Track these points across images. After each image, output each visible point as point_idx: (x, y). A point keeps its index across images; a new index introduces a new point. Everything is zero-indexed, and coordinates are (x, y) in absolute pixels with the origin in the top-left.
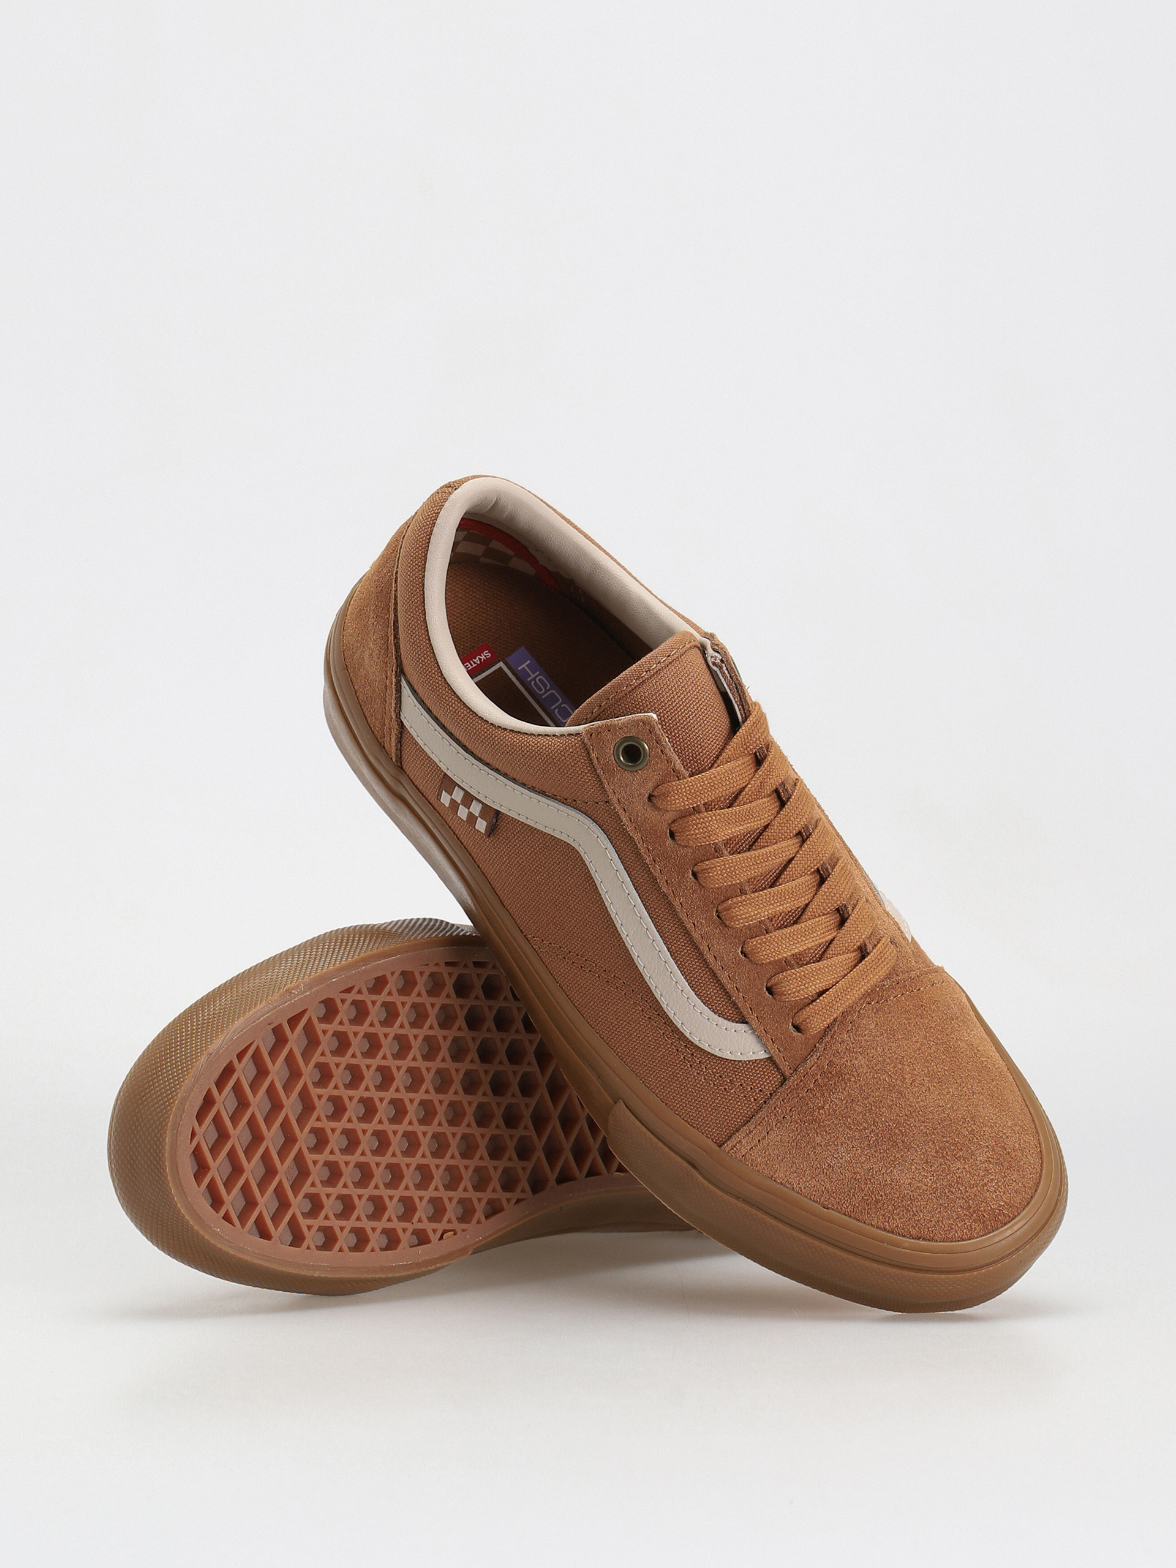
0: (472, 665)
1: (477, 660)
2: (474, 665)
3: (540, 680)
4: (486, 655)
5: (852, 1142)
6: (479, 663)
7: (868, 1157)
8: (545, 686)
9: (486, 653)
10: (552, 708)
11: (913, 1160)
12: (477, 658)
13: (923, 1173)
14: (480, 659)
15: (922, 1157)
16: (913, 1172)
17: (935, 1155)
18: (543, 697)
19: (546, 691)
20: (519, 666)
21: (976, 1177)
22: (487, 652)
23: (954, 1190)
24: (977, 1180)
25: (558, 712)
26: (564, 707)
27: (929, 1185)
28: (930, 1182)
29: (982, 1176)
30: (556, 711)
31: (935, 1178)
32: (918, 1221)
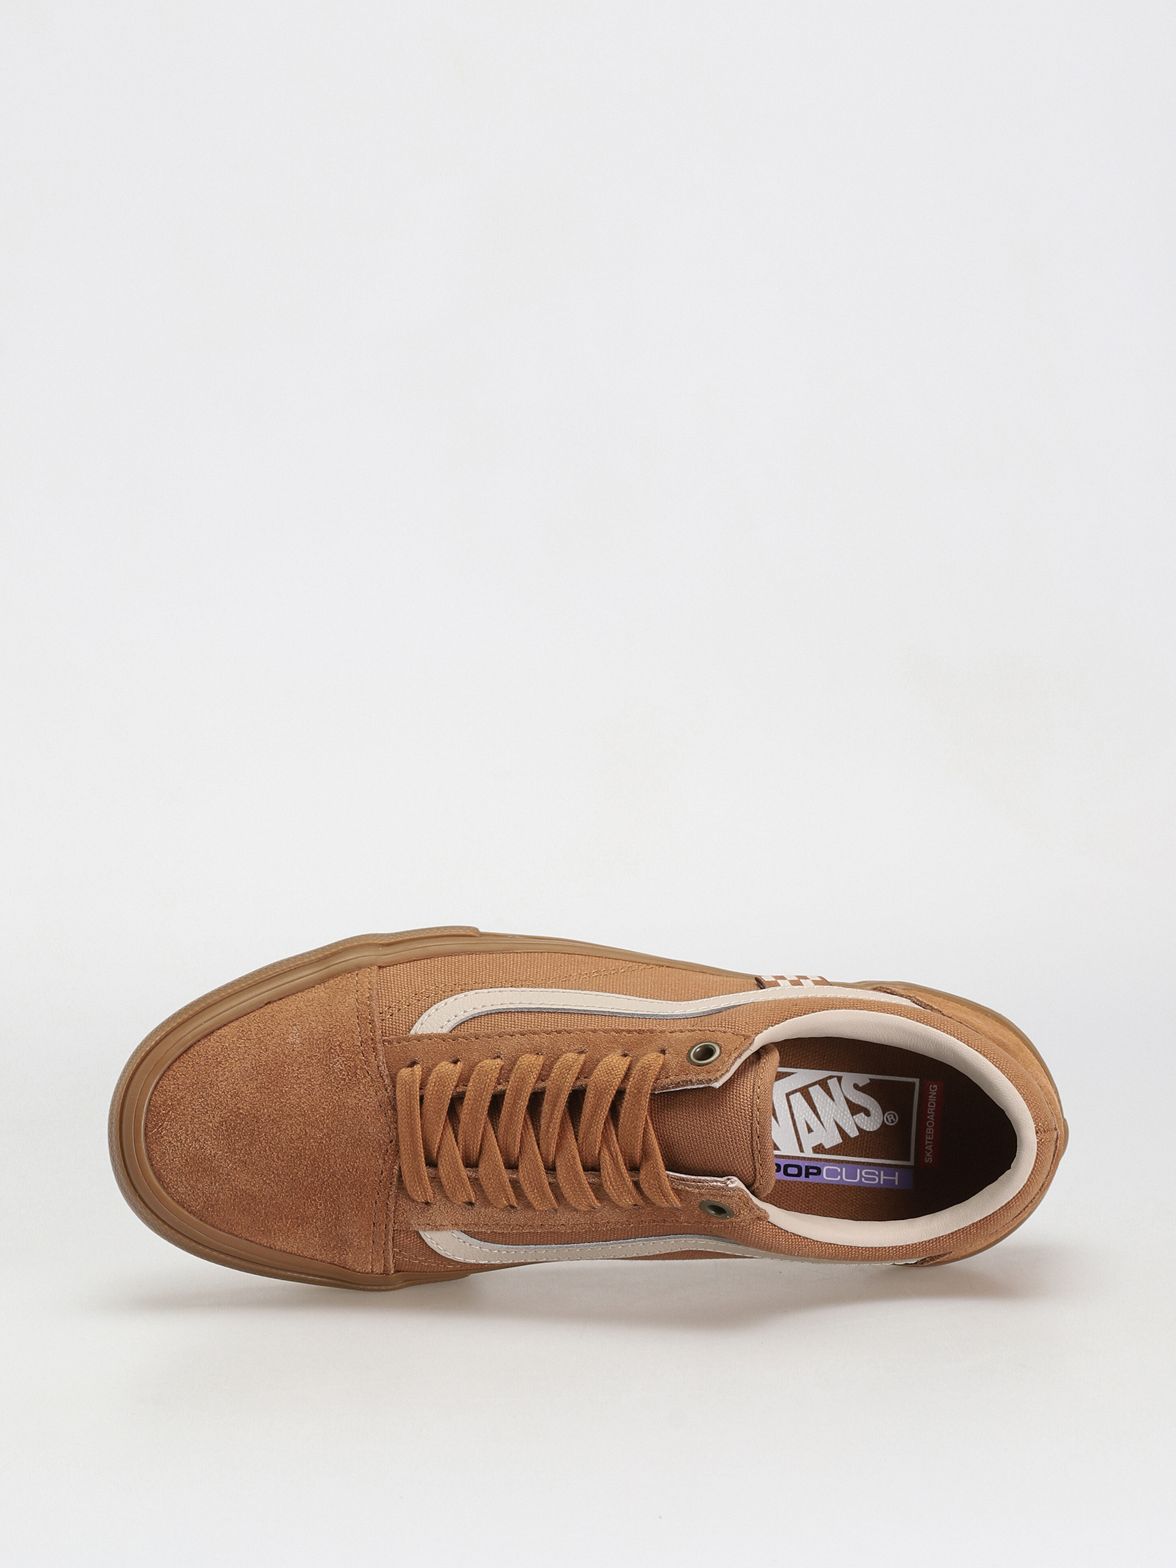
0: (928, 1140)
1: (929, 1148)
2: (927, 1142)
3: (875, 1180)
4: (929, 1158)
5: (298, 1052)
6: (926, 1148)
7: (277, 1055)
8: (874, 1174)
9: (930, 1160)
10: (844, 1169)
11: (247, 1086)
12: (931, 1150)
13: (231, 1085)
14: (929, 1151)
15: (244, 1095)
16: (238, 1080)
17: (238, 1106)
18: (858, 1170)
19: (861, 1176)
20: (899, 1175)
21: (198, 1126)
22: (931, 1162)
23: (200, 1100)
24: (194, 1126)
25: (837, 1170)
26: (837, 1177)
27: (219, 1084)
28: (220, 1087)
29: (195, 1133)
30: (839, 1170)
31: (220, 1092)
32: (200, 1058)
